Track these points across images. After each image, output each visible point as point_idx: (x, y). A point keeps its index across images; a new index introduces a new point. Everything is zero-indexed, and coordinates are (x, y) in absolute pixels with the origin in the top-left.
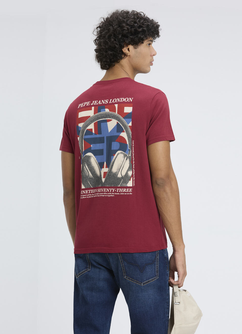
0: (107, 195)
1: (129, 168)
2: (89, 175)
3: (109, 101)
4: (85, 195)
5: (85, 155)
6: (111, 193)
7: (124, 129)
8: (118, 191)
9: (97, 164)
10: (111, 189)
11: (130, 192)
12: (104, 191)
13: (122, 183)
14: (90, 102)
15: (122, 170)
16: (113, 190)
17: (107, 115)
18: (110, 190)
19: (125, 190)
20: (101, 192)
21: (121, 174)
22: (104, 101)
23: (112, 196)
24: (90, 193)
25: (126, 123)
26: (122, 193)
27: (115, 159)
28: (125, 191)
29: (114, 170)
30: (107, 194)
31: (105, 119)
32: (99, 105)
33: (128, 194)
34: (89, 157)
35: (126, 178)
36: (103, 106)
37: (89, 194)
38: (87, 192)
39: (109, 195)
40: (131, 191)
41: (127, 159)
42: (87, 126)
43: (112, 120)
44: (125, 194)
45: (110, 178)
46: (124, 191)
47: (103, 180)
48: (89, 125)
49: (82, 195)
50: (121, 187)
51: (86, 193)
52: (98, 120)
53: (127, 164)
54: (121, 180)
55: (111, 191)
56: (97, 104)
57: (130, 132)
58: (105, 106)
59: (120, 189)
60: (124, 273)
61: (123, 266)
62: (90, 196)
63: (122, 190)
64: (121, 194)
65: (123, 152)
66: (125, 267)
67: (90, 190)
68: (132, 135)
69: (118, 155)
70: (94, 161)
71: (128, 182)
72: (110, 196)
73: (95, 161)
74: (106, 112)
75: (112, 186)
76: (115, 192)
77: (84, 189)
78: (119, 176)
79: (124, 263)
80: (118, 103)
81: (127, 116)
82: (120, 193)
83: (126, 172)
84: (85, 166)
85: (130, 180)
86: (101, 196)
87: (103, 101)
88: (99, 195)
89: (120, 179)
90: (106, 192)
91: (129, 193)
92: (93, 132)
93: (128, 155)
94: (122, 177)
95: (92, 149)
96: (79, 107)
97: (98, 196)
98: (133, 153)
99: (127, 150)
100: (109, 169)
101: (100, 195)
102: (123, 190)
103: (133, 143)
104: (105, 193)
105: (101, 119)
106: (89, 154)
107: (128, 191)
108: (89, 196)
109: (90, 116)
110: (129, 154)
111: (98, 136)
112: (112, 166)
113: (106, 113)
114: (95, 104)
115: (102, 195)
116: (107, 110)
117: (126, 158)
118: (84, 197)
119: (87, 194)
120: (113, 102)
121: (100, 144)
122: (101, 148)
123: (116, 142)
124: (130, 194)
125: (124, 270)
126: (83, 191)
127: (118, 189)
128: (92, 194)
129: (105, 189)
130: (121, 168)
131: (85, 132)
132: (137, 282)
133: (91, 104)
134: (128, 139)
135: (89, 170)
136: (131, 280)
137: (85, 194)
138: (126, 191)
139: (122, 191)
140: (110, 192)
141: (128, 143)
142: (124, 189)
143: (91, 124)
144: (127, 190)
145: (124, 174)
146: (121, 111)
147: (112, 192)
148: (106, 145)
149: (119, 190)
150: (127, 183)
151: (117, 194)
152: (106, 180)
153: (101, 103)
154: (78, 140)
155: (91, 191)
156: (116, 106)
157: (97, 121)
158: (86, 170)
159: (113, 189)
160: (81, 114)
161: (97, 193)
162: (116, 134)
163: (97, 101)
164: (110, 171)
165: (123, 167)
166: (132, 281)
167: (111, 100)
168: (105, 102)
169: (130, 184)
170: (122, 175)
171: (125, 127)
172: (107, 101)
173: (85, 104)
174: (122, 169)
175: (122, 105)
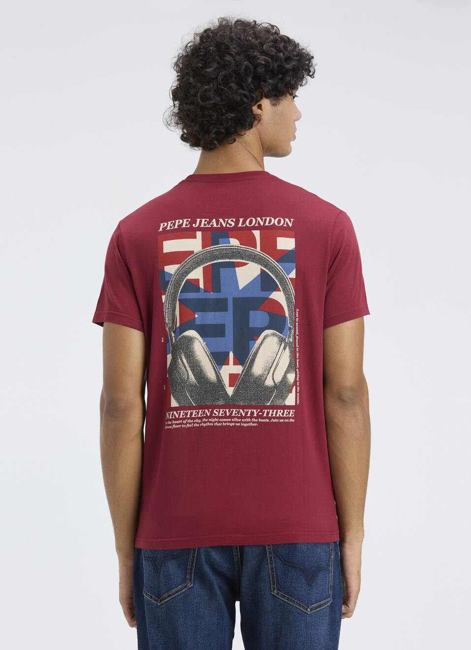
0: (240, 422)
1: (290, 366)
2: (188, 378)
3: (237, 223)
4: (178, 422)
5: (182, 335)
6: (249, 420)
7: (278, 284)
8: (265, 415)
9: (207, 355)
10: (250, 411)
11: (291, 418)
12: (233, 415)
13: (274, 398)
14: (190, 220)
15: (274, 371)
16: (255, 413)
17: (235, 253)
18: (247, 413)
19: (280, 413)
20: (226, 417)
21: (273, 379)
22: (224, 221)
23: (252, 424)
24: (188, 416)
25: (283, 272)
26: (274, 418)
27: (259, 348)
28: (281, 416)
29: (258, 369)
30: (240, 420)
31: (231, 260)
32: (212, 228)
33: (286, 420)
34: (190, 340)
35: (282, 388)
36: (225, 233)
37: (188, 419)
38: (183, 416)
39: (245, 422)
40: (292, 415)
41: (284, 348)
42: (187, 273)
43: (247, 264)
44: (280, 421)
45: (247, 387)
46: (278, 416)
47: (230, 391)
48: (193, 270)
49: (171, 420)
50: (273, 407)
51: (181, 416)
52: (213, 262)
53: (285, 358)
54: (272, 392)
55: (249, 415)
56: (207, 226)
57: (293, 291)
58: (230, 232)
59: (271, 411)
60: (274, 583)
61: (272, 568)
62: (190, 423)
63: (274, 413)
64: (273, 420)
65: (278, 333)
66: (276, 571)
67: (189, 411)
68: (295, 297)
69: (264, 338)
70: (200, 348)
71: (287, 397)
72: (248, 425)
73: (204, 348)
74: (231, 246)
75: (253, 403)
76: (258, 417)
77: (176, 409)
78: (269, 382)
79: (275, 563)
80: (259, 228)
81: (283, 257)
82: (270, 418)
83: (283, 374)
84: (181, 359)
85: (291, 392)
86: (224, 424)
87: (221, 220)
88: (219, 422)
89: (270, 390)
90: (238, 418)
91: (289, 418)
92: (202, 286)
93: (287, 339)
94: (275, 385)
95: (196, 323)
96: (161, 230)
97: (216, 424)
98: (297, 335)
99: (286, 330)
100: (245, 367)
101: (222, 422)
102: (277, 412)
103: (297, 315)
104: (236, 419)
105: (221, 259)
106: (191, 333)
107: (286, 415)
108: (187, 423)
109: (192, 252)
110: (290, 337)
111: (212, 295)
112: (253, 361)
113: (231, 249)
114: (202, 226)
115: (228, 424)
116: (234, 242)
117: (283, 345)
118: (176, 424)
119: (183, 419)
120: (248, 225)
121: (217, 313)
122: (219, 322)
123: (259, 312)
124: (291, 420)
125: (273, 577)
126: (175, 412)
127: (266, 411)
128: (194, 419)
129: (235, 410)
130: (272, 366)
131: (183, 284)
132: (300, 605)
133: (194, 225)
134: (288, 306)
135: (188, 369)
136: (288, 599)
137: (179, 419)
138: (283, 414)
139: (274, 415)
140: (248, 417)
141: (287, 315)
142: (279, 411)
143: (195, 268)
144: (285, 413)
145: (278, 379)
146: (269, 245)
147: (252, 416)
148: (231, 315)
149: (268, 413)
150: (284, 398)
151: (264, 420)
152: (236, 392)
153: (217, 225)
154: (163, 302)
155: (191, 414)
156: (257, 234)
157: (211, 263)
158: (183, 368)
159: (255, 411)
160: (170, 246)
161: (211, 417)
162: (258, 293)
163: (208, 220)
164: (248, 372)
165: (277, 365)
166: (289, 602)
167: (241, 220)
168: (227, 222)
169: (291, 400)
170: (274, 382)
171: (282, 280)
172: (232, 221)
173: (177, 224)
174: (275, 368)
175: (270, 234)
